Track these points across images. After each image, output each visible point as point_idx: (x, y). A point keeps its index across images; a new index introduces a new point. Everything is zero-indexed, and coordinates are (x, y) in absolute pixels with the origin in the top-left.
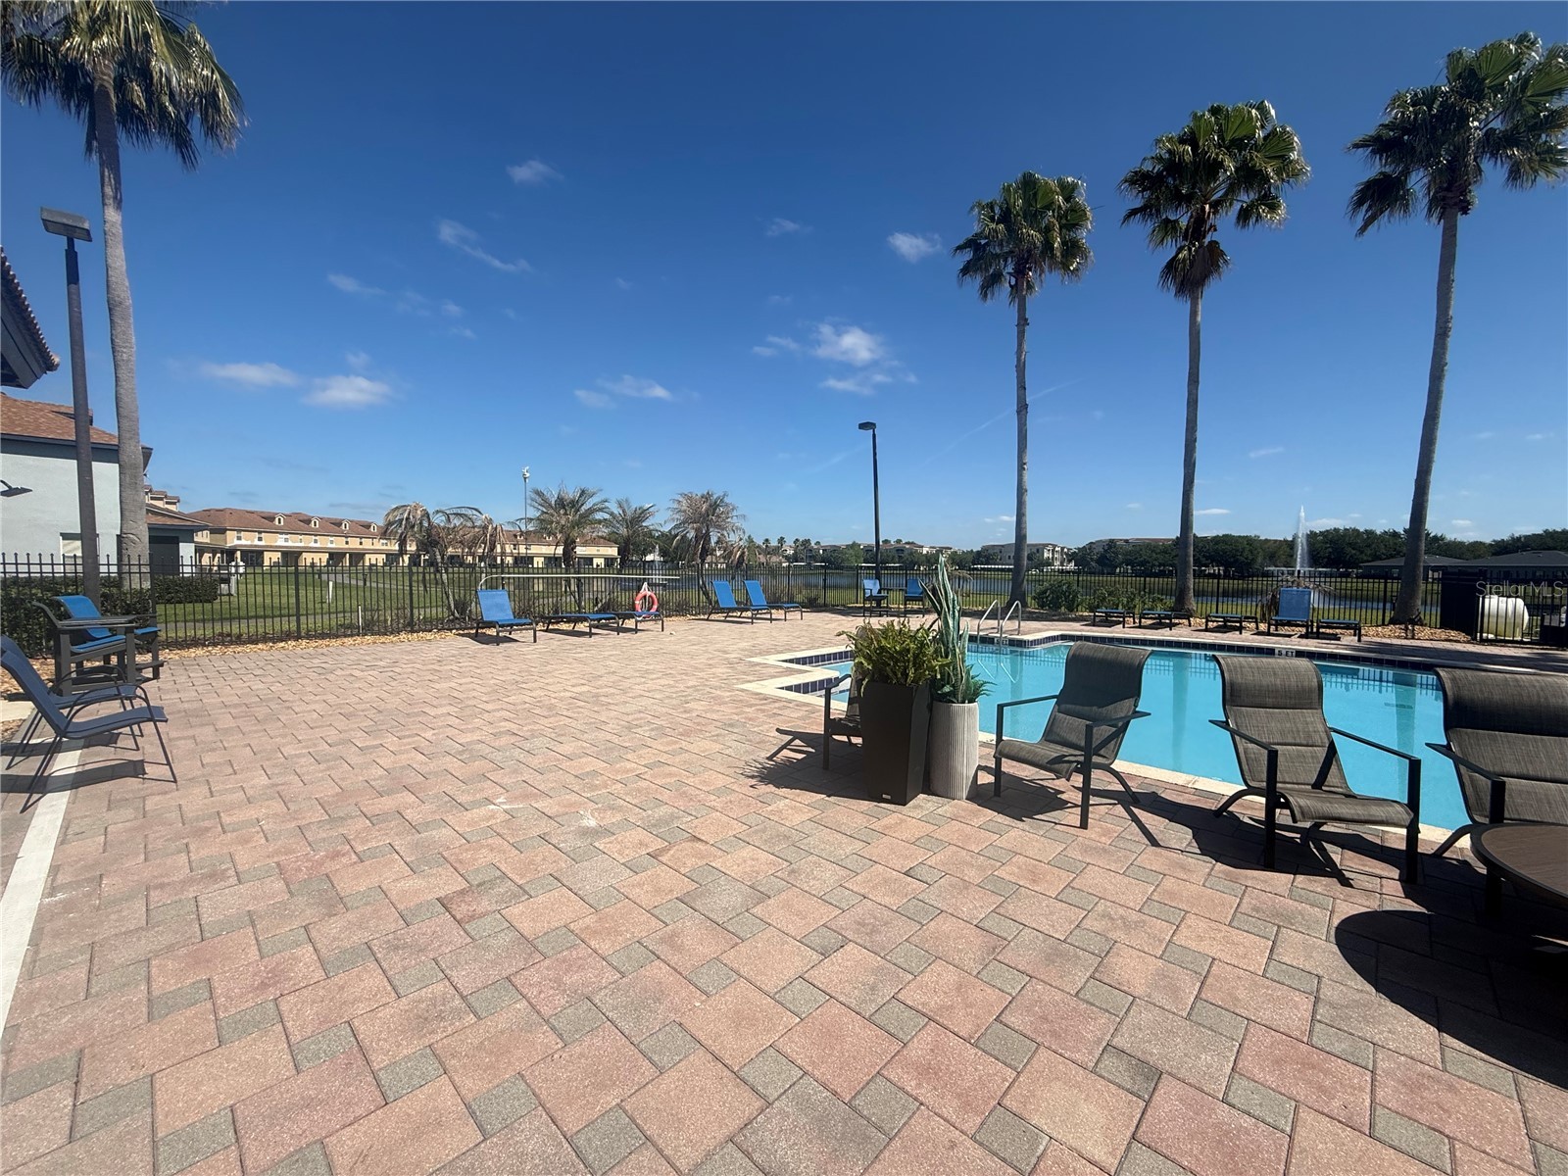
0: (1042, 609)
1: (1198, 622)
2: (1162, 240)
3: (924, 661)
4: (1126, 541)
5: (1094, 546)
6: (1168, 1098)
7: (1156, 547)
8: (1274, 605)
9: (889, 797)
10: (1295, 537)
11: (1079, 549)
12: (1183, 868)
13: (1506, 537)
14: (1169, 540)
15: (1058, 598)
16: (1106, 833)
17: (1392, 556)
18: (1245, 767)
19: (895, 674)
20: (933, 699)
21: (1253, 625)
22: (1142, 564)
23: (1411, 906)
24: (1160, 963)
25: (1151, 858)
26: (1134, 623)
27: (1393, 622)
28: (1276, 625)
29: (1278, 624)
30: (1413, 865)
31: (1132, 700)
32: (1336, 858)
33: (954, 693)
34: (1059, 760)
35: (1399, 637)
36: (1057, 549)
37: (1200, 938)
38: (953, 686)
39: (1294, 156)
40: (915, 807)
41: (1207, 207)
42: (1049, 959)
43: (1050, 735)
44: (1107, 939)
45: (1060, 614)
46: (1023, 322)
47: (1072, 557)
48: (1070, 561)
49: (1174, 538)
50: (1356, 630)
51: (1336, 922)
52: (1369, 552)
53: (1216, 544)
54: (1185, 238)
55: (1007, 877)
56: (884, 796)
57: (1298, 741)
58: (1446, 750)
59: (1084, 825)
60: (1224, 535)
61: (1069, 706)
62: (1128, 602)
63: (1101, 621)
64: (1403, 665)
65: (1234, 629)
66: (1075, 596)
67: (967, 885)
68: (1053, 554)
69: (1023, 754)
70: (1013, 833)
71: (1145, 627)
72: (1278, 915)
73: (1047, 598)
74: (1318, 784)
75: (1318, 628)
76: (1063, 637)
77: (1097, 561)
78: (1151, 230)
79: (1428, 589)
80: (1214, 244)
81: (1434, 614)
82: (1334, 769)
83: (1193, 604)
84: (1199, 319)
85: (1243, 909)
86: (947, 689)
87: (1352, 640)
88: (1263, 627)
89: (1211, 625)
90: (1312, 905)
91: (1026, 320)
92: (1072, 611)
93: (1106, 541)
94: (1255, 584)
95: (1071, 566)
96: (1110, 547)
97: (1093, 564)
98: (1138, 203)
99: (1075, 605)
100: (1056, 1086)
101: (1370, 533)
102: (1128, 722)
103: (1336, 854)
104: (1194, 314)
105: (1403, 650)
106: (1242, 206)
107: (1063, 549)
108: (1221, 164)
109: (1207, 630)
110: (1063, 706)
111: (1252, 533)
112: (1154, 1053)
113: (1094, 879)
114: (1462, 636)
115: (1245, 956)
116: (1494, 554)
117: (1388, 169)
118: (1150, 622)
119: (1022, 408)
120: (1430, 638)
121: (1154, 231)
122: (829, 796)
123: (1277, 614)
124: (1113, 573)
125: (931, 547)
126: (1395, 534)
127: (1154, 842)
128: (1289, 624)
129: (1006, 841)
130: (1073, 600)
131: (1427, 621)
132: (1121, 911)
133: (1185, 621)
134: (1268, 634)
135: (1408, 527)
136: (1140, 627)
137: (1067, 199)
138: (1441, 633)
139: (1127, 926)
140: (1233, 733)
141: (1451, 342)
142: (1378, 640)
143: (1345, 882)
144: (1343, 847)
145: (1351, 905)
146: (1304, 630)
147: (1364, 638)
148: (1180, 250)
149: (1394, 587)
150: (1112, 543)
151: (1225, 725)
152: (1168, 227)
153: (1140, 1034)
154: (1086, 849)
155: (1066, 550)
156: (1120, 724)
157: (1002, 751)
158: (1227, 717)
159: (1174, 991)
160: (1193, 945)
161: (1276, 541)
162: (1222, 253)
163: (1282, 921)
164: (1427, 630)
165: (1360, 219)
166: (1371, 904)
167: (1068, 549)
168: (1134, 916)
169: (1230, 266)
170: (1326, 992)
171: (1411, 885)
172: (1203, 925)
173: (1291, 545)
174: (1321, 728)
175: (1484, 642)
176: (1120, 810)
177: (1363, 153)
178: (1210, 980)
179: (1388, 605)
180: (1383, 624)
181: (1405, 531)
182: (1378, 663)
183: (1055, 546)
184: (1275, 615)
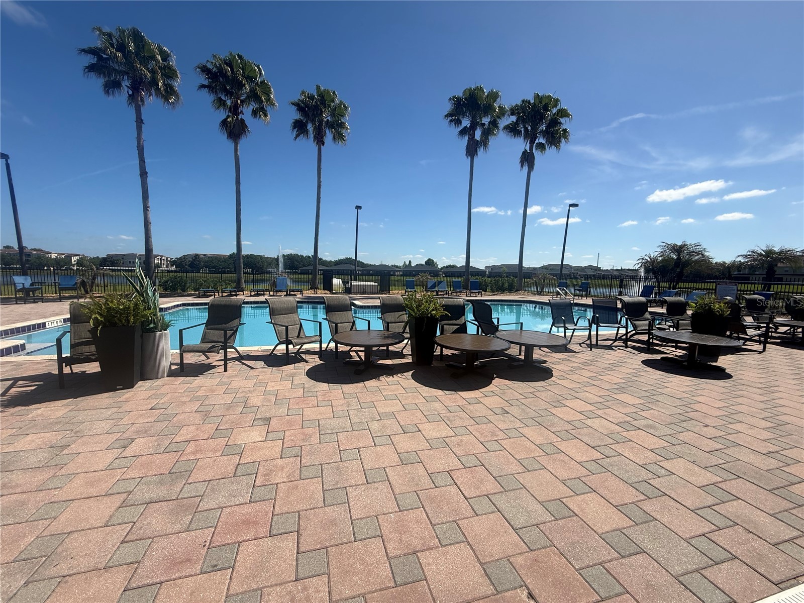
0: (166, 291)
1: (247, 293)
2: (219, 107)
3: (139, 313)
4: (205, 255)
5: (186, 257)
6: (274, 422)
7: (220, 259)
8: (274, 284)
9: (122, 387)
10: (278, 257)
11: (177, 258)
12: (263, 372)
13: (337, 260)
14: (226, 256)
15: (175, 285)
16: (235, 370)
17: (309, 265)
18: (278, 336)
19: (121, 321)
20: (143, 332)
21: (268, 293)
22: (214, 267)
23: (322, 362)
24: (263, 396)
25: (253, 373)
26: (219, 295)
27: (311, 289)
28: (276, 292)
29: (277, 291)
30: (321, 353)
31: (238, 319)
32: (304, 357)
33: (155, 328)
34: (213, 347)
35: (313, 294)
36: (163, 258)
37: (273, 387)
38: (154, 323)
39: (272, 96)
40: (140, 387)
41: (239, 101)
42: (228, 409)
43: (204, 340)
44: (245, 397)
45: (178, 293)
46: (140, 122)
47: (173, 263)
48: (172, 265)
49: (229, 254)
50: (301, 292)
51: (306, 371)
52: (302, 264)
53: (248, 258)
54: (230, 111)
55: (201, 395)
56: (117, 387)
57: (292, 324)
58: (326, 319)
59: (226, 370)
60: (251, 255)
61: (212, 326)
62: (214, 285)
63: (202, 295)
64: (315, 303)
65: (262, 295)
66: (185, 283)
67: (185, 403)
68: (161, 261)
69: (195, 349)
70: (196, 381)
71: (224, 297)
72: (292, 374)
73: (169, 285)
74: (298, 336)
75: (290, 292)
76: (184, 305)
77: (189, 266)
78: (213, 100)
79: (319, 277)
80: (242, 121)
81: (321, 286)
82: (302, 330)
83: (244, 285)
84: (239, 153)
85: (283, 376)
86: (152, 326)
87: (299, 296)
88: (272, 293)
89: (253, 293)
90: (300, 369)
91: (142, 120)
92: (184, 291)
93: (193, 255)
94: (266, 276)
95: (173, 268)
96: (196, 258)
97: (187, 267)
98: (206, 83)
99: (186, 288)
100: (243, 434)
101: (302, 256)
102: (238, 328)
103: (303, 356)
104: (236, 150)
105: (315, 298)
106: (253, 109)
107: (167, 258)
108: (244, 85)
109: (251, 296)
110: (209, 327)
111: (262, 254)
112: (268, 415)
113: (235, 384)
114: (328, 292)
115: (286, 386)
116: (335, 265)
117: (302, 118)
118: (226, 294)
119: (144, 174)
120: (321, 293)
121: (214, 101)
122: (76, 398)
123: (276, 288)
124: (199, 272)
125: (59, 254)
126: (309, 257)
127: (252, 368)
128: (280, 291)
129: (194, 385)
130: (184, 286)
131: (319, 288)
132: (248, 389)
133: (241, 293)
134: (274, 296)
135: (313, 254)
136: (222, 296)
137: (164, 59)
138: (323, 292)
139: (250, 392)
140: (273, 324)
141: (321, 190)
142: (307, 295)
143: (307, 362)
144: (305, 354)
145: (308, 367)
146: (285, 293)
147: (303, 295)
148: (228, 117)
149: (311, 276)
150: (197, 256)
151: (271, 322)
152: (221, 103)
153: (263, 413)
154: (229, 377)
155: (169, 259)
156: (235, 329)
157: (183, 350)
158: (271, 320)
159: (270, 401)
160: (272, 389)
161: (271, 258)
162: (247, 126)
163: (293, 375)
164: (320, 291)
165: (295, 133)
166: (314, 365)
167: (171, 259)
168: (252, 389)
169: (251, 133)
170: (306, 386)
171: (321, 358)
172: (273, 383)
173: (277, 259)
174: (298, 319)
175: (334, 293)
176: (237, 363)
177: (294, 108)
178: (278, 395)
179: (309, 284)
180: (308, 290)
181: (312, 256)
182: (308, 303)
183: (162, 256)
184: (275, 288)
